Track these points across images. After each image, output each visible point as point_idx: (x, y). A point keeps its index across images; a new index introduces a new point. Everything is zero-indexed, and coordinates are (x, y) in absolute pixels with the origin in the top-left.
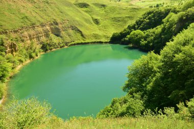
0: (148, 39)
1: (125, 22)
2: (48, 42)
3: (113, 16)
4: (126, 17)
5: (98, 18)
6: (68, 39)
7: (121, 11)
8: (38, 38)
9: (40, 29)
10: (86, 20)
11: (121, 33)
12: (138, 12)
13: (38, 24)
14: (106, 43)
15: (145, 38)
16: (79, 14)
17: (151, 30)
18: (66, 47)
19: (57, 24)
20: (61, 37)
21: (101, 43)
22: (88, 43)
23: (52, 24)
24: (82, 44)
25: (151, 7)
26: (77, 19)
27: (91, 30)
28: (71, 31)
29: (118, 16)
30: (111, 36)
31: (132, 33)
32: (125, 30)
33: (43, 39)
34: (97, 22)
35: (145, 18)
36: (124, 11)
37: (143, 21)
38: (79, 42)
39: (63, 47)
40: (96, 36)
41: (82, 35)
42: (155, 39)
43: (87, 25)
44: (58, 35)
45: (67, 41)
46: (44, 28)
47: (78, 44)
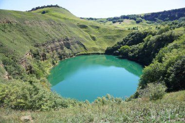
0: (134, 52)
1: (114, 39)
2: (63, 53)
3: (105, 35)
4: (115, 36)
5: (95, 36)
6: (75, 51)
7: (111, 32)
8: (57, 50)
9: (57, 44)
10: (87, 37)
11: (113, 47)
12: (123, 33)
13: (56, 40)
14: (102, 54)
15: (132, 52)
16: (82, 33)
17: (135, 46)
18: (74, 56)
19: (68, 40)
20: (71, 49)
21: (98, 54)
22: (89, 54)
23: (65, 40)
24: (85, 54)
25: (129, 29)
26: (81, 36)
27: (90, 45)
28: (77, 45)
29: (109, 35)
30: (105, 49)
31: (121, 48)
32: (115, 45)
33: (60, 51)
34: (94, 39)
35: (130, 37)
36: (113, 32)
37: (128, 40)
38: (83, 53)
39: (72, 56)
40: (95, 49)
41: (85, 48)
42: (139, 52)
43: (88, 41)
44: (68, 48)
45: (75, 52)
46: (60, 43)
47: (82, 54)
